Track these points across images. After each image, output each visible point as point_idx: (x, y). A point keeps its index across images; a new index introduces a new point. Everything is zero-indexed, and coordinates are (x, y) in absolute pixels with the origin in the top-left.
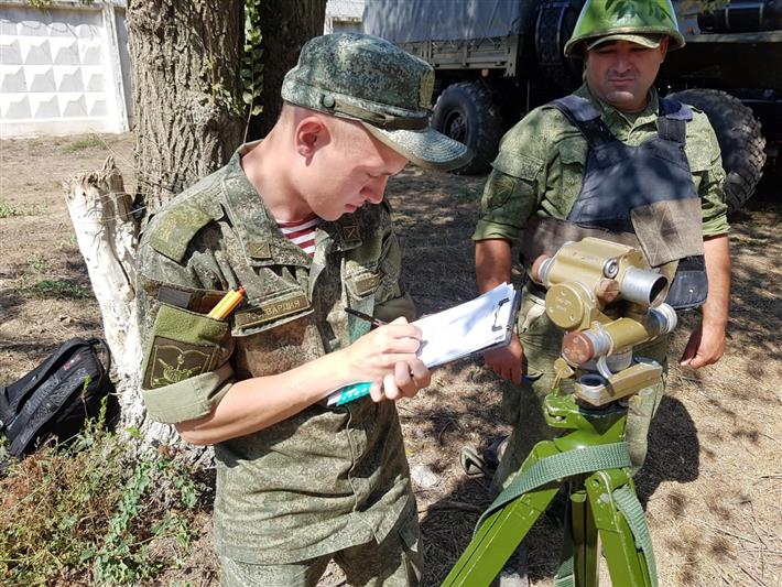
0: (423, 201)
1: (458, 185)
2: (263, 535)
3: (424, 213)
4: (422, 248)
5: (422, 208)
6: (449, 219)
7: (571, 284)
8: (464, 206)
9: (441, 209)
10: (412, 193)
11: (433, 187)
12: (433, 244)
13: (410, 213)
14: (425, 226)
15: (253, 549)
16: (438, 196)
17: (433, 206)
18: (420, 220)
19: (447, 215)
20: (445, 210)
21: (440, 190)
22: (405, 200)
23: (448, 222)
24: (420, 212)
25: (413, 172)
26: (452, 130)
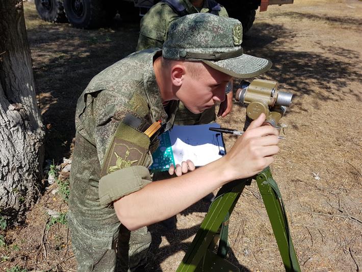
0: (70, 45)
1: (85, 35)
2: (104, 214)
3: (73, 51)
4: (80, 71)
5: (71, 48)
6: (88, 54)
7: (257, 101)
8: (93, 46)
9: (81, 49)
10: (62, 41)
11: (72, 37)
12: (84, 68)
13: (66, 52)
14: (76, 59)
15: (99, 220)
16: (77, 42)
17: (77, 47)
18: (72, 56)
19: (85, 52)
20: (84, 49)
21: (77, 38)
22: (59, 45)
23: (87, 56)
24: (70, 51)
25: (58, 29)
26: (76, 6)
